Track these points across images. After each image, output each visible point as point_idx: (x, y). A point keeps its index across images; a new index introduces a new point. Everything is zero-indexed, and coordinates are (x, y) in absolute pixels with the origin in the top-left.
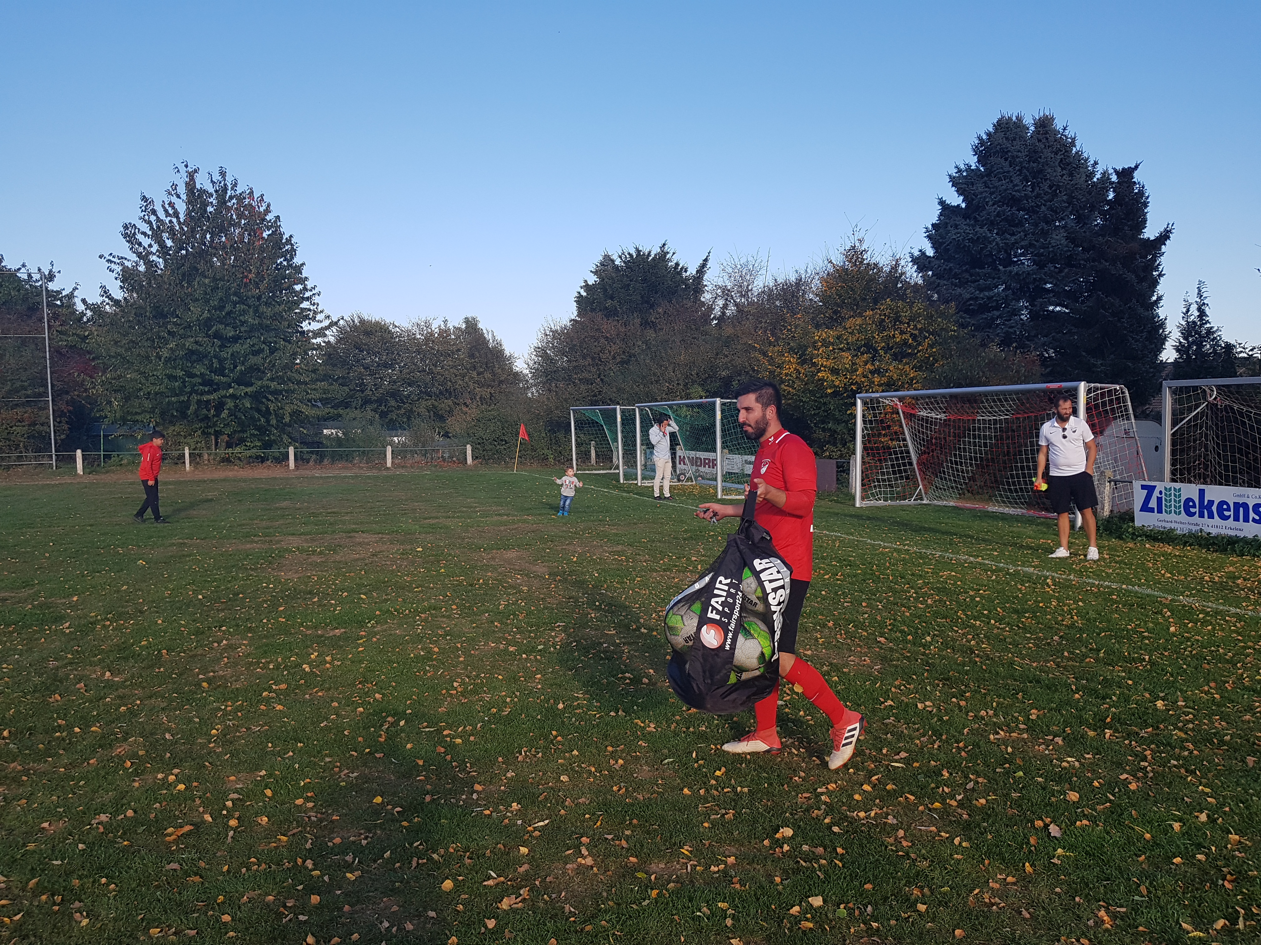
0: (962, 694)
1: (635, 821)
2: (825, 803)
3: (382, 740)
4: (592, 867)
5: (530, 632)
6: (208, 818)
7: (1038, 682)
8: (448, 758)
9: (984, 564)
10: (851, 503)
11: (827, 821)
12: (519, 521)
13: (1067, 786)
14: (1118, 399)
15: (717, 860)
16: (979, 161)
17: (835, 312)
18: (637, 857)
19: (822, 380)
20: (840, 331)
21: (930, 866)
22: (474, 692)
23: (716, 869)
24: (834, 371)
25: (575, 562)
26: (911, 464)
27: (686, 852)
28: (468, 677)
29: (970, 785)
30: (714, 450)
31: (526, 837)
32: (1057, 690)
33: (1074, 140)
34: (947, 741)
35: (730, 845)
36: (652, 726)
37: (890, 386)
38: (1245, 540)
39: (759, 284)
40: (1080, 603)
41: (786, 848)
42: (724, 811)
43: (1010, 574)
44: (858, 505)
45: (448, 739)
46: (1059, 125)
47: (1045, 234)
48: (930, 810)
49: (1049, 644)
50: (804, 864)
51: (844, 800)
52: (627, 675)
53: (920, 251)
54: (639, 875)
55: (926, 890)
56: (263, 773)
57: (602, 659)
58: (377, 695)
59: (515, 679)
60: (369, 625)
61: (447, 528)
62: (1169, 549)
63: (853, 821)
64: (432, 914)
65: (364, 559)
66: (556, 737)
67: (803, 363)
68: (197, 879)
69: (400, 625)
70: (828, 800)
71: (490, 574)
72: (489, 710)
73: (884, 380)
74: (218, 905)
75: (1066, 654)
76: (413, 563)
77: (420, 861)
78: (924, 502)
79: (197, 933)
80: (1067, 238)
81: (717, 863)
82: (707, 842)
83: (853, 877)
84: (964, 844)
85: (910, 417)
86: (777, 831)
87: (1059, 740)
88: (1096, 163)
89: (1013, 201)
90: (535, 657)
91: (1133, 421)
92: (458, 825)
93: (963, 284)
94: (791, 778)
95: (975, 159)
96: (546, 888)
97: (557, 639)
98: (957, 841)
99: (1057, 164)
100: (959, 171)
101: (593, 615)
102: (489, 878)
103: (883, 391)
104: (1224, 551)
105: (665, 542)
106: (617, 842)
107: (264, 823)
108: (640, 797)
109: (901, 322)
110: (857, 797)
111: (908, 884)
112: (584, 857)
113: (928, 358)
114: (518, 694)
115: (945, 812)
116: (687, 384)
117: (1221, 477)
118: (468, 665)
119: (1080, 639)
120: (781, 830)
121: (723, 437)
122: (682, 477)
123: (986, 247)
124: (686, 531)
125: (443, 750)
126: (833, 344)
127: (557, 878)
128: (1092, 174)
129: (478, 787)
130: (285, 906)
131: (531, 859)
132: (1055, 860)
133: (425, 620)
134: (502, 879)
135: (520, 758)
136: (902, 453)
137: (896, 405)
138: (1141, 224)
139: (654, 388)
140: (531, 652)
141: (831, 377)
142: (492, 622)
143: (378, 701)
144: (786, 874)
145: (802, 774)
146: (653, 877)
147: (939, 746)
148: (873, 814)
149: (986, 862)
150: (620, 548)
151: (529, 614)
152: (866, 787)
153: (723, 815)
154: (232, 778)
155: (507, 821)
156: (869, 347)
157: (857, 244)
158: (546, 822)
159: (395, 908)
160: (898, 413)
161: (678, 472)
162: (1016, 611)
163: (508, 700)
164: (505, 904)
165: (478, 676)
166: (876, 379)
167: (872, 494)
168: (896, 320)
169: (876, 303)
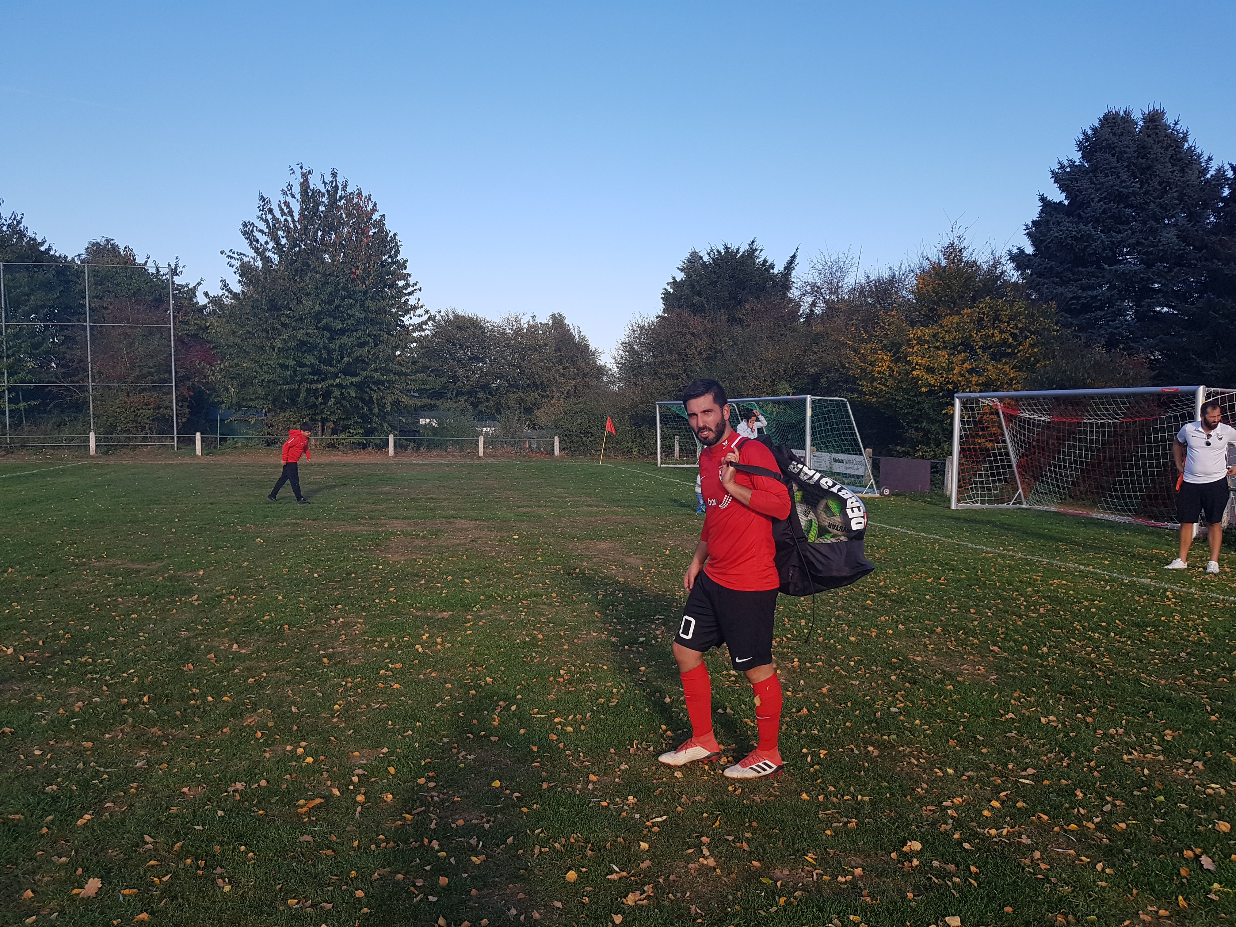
0: (1088, 710)
1: (754, 824)
2: (952, 818)
3: (496, 723)
4: (715, 869)
5: (631, 623)
6: (336, 792)
7: (1169, 700)
8: (561, 745)
9: (1096, 574)
10: (946, 505)
11: (956, 836)
12: (609, 512)
13: (1215, 814)
15: (844, 870)
16: (1083, 157)
17: (931, 310)
18: (759, 861)
19: (917, 378)
20: (936, 328)
21: (1073, 892)
22: (581, 681)
23: (843, 880)
24: (930, 370)
25: (670, 555)
26: (1010, 467)
27: (811, 860)
28: (574, 666)
29: (1107, 808)
30: (803, 447)
31: (645, 832)
32: (1190, 710)
33: (1185, 134)
34: (1076, 759)
35: (855, 855)
37: (987, 386)
39: (850, 281)
40: (1205, 619)
41: (915, 862)
42: (846, 820)
43: (1126, 585)
44: (954, 507)
45: (560, 727)
46: (1170, 119)
47: (1153, 232)
48: (1066, 831)
49: (1176, 660)
50: (936, 881)
51: (973, 816)
53: (1019, 249)
54: (764, 880)
55: (1070, 917)
56: (385, 750)
58: (488, 679)
59: (620, 670)
60: (475, 609)
61: (540, 517)
63: (985, 839)
64: (558, 904)
65: (464, 544)
66: (665, 731)
67: (897, 360)
68: (329, 852)
69: (504, 611)
70: (955, 815)
71: (585, 564)
72: (597, 699)
73: (982, 380)
74: (351, 879)
75: (1196, 672)
76: (511, 550)
77: (543, 850)
78: (1023, 506)
79: (333, 907)
80: (1178, 236)
81: (845, 874)
82: (831, 852)
83: (991, 898)
84: (1108, 871)
85: (1010, 418)
86: (905, 844)
87: (1199, 764)
88: (1210, 159)
89: (1120, 198)
90: (637, 648)
92: (577, 815)
93: (1064, 283)
94: (914, 790)
95: (1080, 154)
96: (670, 887)
97: (658, 632)
98: (1099, 866)
99: (1167, 159)
100: (1063, 167)
102: (612, 872)
103: (981, 391)
106: (738, 845)
107: (389, 800)
108: (757, 798)
109: (1000, 321)
110: (986, 813)
111: (1050, 909)
112: (706, 858)
113: (1029, 358)
114: (624, 685)
115: (1083, 835)
116: (774, 380)
118: (573, 653)
119: (1209, 657)
120: (909, 843)
121: (813, 434)
123: (1090, 245)
125: (555, 737)
126: (928, 342)
127: (680, 877)
128: (1205, 171)
129: (592, 777)
130: (414, 885)
131: (652, 854)
132: (1212, 896)
133: (528, 607)
134: (625, 874)
135: (632, 751)
136: (1001, 454)
137: (997, 405)
139: (740, 384)
140: (633, 643)
141: (925, 376)
142: (592, 612)
143: (489, 684)
144: (917, 890)
145: (925, 786)
146: (779, 884)
147: (1068, 764)
148: (1005, 832)
149: (1135, 891)
151: (628, 605)
152: (995, 804)
153: (845, 824)
154: (356, 754)
155: (624, 814)
156: (967, 346)
157: (956, 242)
158: (665, 818)
159: (521, 895)
160: (997, 414)
162: (1137, 625)
163: (615, 690)
164: (631, 899)
165: (583, 665)
166: (974, 379)
167: (969, 497)
168: (996, 319)
169: (974, 301)
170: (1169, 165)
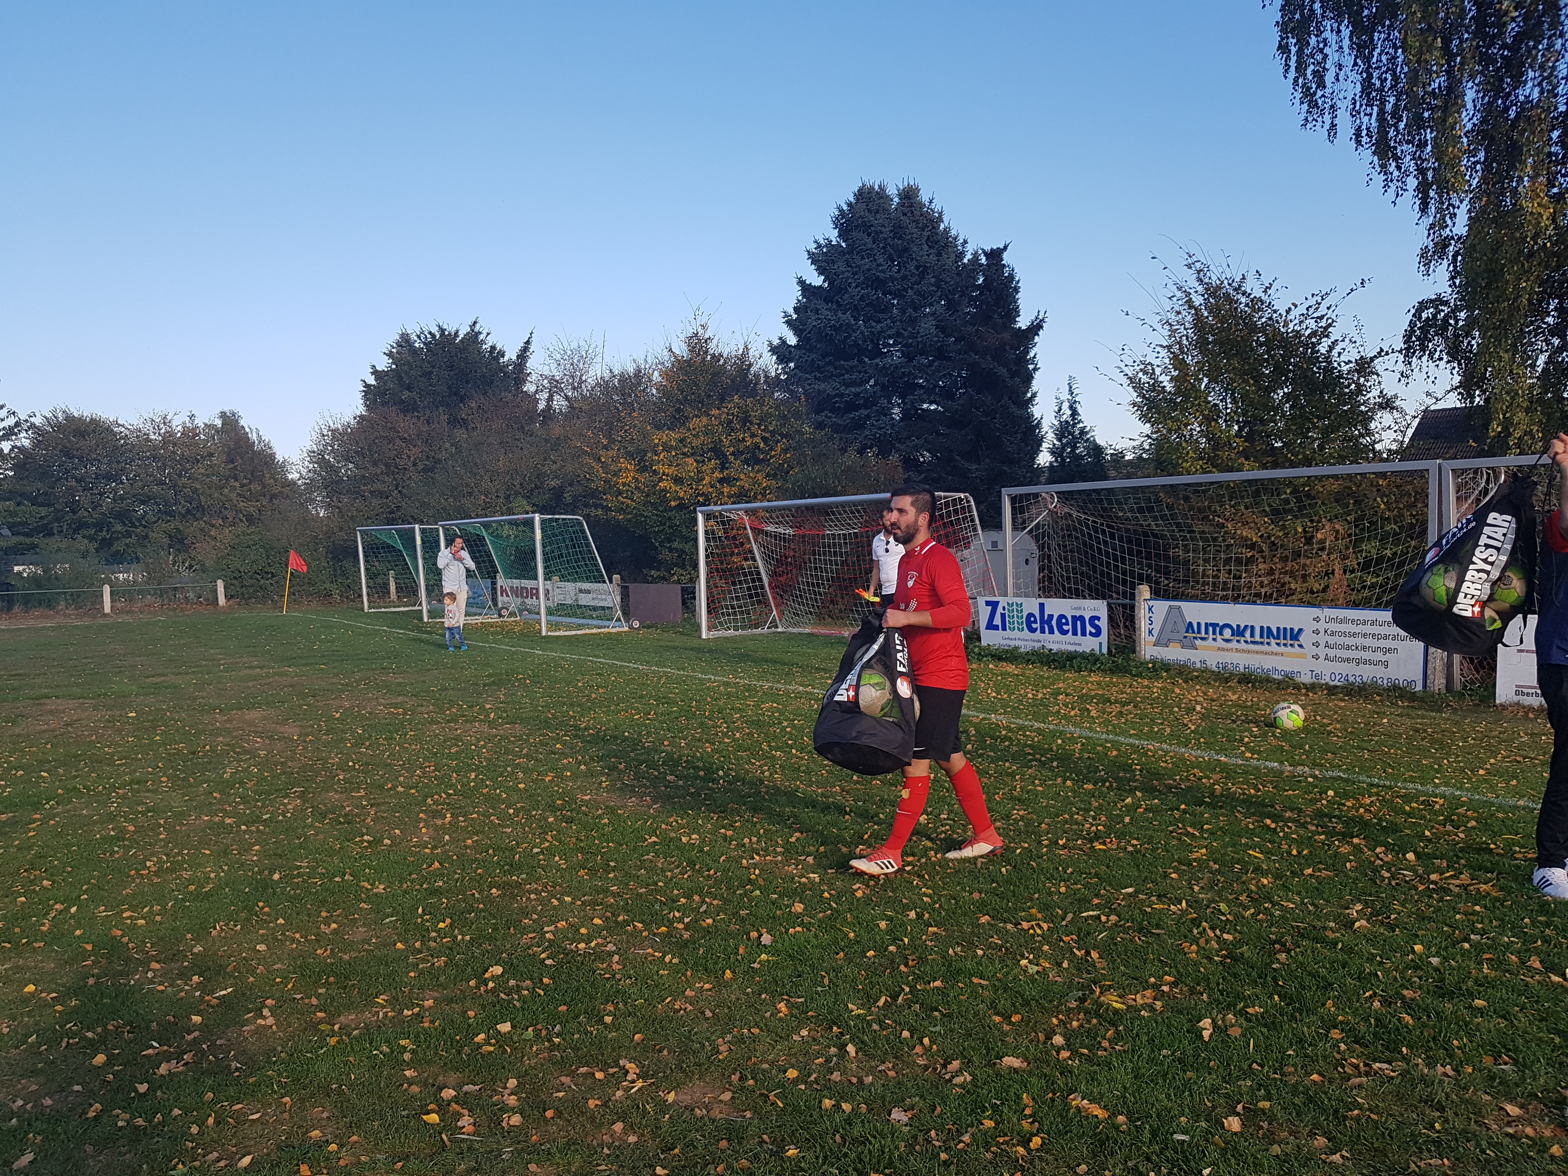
1: (332, 979)
2: (548, 940)
3: (45, 929)
4: (271, 1026)
5: (258, 801)
7: (815, 806)
8: (125, 939)
10: (697, 634)
11: (543, 956)
12: (275, 674)
13: (797, 899)
14: (963, 508)
15: (413, 1004)
16: (840, 236)
17: (678, 410)
18: (325, 1011)
19: (664, 490)
20: (683, 432)
21: (632, 983)
22: (171, 870)
23: (410, 1013)
24: (678, 480)
25: (337, 719)
26: (762, 587)
27: (382, 1001)
28: (167, 855)
29: (703, 909)
30: (535, 578)
31: (202, 1007)
33: (940, 214)
34: (699, 870)
35: (430, 990)
36: (382, 887)
37: (742, 496)
38: (1083, 656)
39: (595, 373)
41: (491, 985)
42: (435, 959)
44: (704, 636)
45: (128, 921)
46: (924, 196)
47: (913, 321)
48: (655, 935)
50: (504, 997)
51: (569, 936)
52: (366, 838)
53: (780, 338)
54: (322, 1027)
57: (340, 823)
58: (46, 883)
59: (226, 852)
60: (47, 806)
61: (175, 687)
62: (1011, 668)
63: (569, 953)
64: (77, 1088)
65: (53, 730)
66: (263, 908)
67: (643, 469)
69: (88, 804)
70: (552, 937)
71: (221, 739)
72: (187, 887)
73: (734, 490)
76: (119, 731)
77: (71, 1041)
78: (779, 630)
80: (937, 327)
81: (411, 1006)
82: (407, 990)
84: (674, 961)
85: (757, 531)
86: (487, 971)
87: (810, 859)
88: (965, 242)
89: (878, 283)
90: (257, 827)
91: (980, 532)
92: (123, 1003)
93: (827, 378)
94: (521, 922)
95: (836, 232)
96: (214, 1050)
97: (290, 807)
98: (668, 958)
99: (924, 241)
100: (819, 246)
101: (341, 777)
102: (150, 1048)
103: (733, 503)
104: (1063, 667)
105: (459, 690)
106: (307, 1001)
108: (346, 957)
109: (751, 423)
110: (583, 931)
112: (264, 1018)
113: (782, 465)
114: (226, 868)
115: (669, 935)
116: (509, 496)
117: (1064, 589)
118: (170, 842)
120: (491, 969)
121: (545, 560)
122: (504, 612)
123: (850, 336)
124: (490, 676)
125: (119, 932)
126: (675, 448)
127: (229, 1040)
128: (962, 255)
129: (156, 966)
131: (204, 1026)
132: (755, 965)
133: (124, 797)
134: (165, 1047)
135: (214, 933)
136: (751, 573)
137: (742, 519)
138: (1013, 313)
139: (466, 502)
140: (253, 822)
141: (674, 488)
142: (211, 793)
143: (45, 888)
144: (481, 1008)
145: (535, 917)
146: (337, 1027)
147: (689, 876)
148: (593, 945)
149: (690, 974)
150: (400, 699)
151: (262, 780)
152: (597, 921)
153: (434, 963)
155: (182, 994)
156: (717, 452)
157: (701, 331)
158: (230, 990)
159: (34, 1087)
160: (745, 528)
161: (500, 605)
163: (213, 875)
164: (163, 1070)
165: (179, 853)
166: (725, 490)
167: (721, 623)
168: (746, 420)
169: (722, 400)
170: (926, 247)
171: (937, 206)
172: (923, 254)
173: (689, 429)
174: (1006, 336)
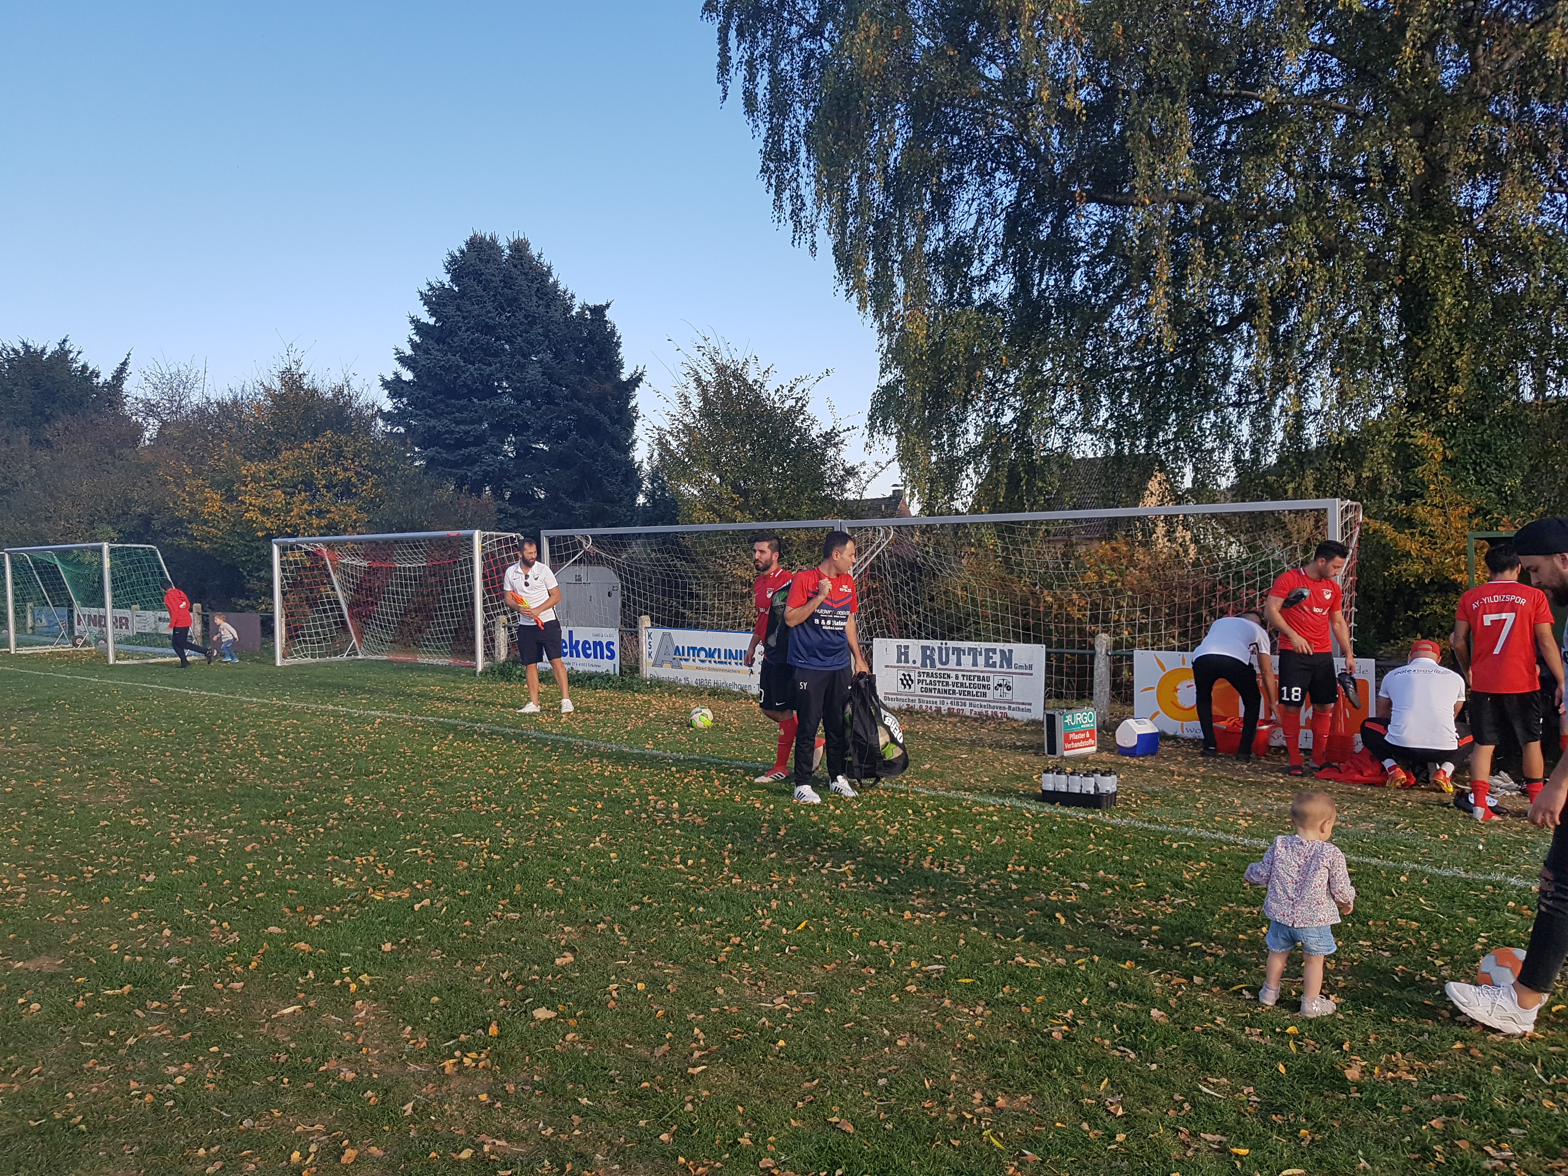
10: (271, 662)
16: (452, 281)
17: (270, 442)
19: (251, 520)
20: (273, 465)
24: (265, 511)
26: (342, 616)
30: (103, 605)
33: (549, 268)
37: (330, 529)
38: (600, 676)
39: (195, 398)
44: (278, 664)
46: (534, 251)
47: (521, 367)
53: (395, 373)
67: (230, 499)
73: (324, 522)
78: (359, 657)
80: (544, 374)
88: (573, 296)
89: (488, 329)
93: (438, 416)
95: (448, 277)
99: (533, 293)
100: (432, 288)
103: (321, 535)
109: (345, 458)
113: (374, 499)
116: (93, 522)
122: (80, 642)
123: (460, 376)
126: (265, 479)
128: (570, 308)
136: (330, 604)
138: (616, 366)
139: (43, 526)
141: (260, 518)
156: (308, 484)
157: (294, 367)
161: (77, 634)
166: (315, 521)
167: (296, 651)
168: (339, 455)
169: (316, 435)
170: (534, 299)
171: (546, 260)
172: (532, 304)
173: (279, 461)
174: (608, 386)
